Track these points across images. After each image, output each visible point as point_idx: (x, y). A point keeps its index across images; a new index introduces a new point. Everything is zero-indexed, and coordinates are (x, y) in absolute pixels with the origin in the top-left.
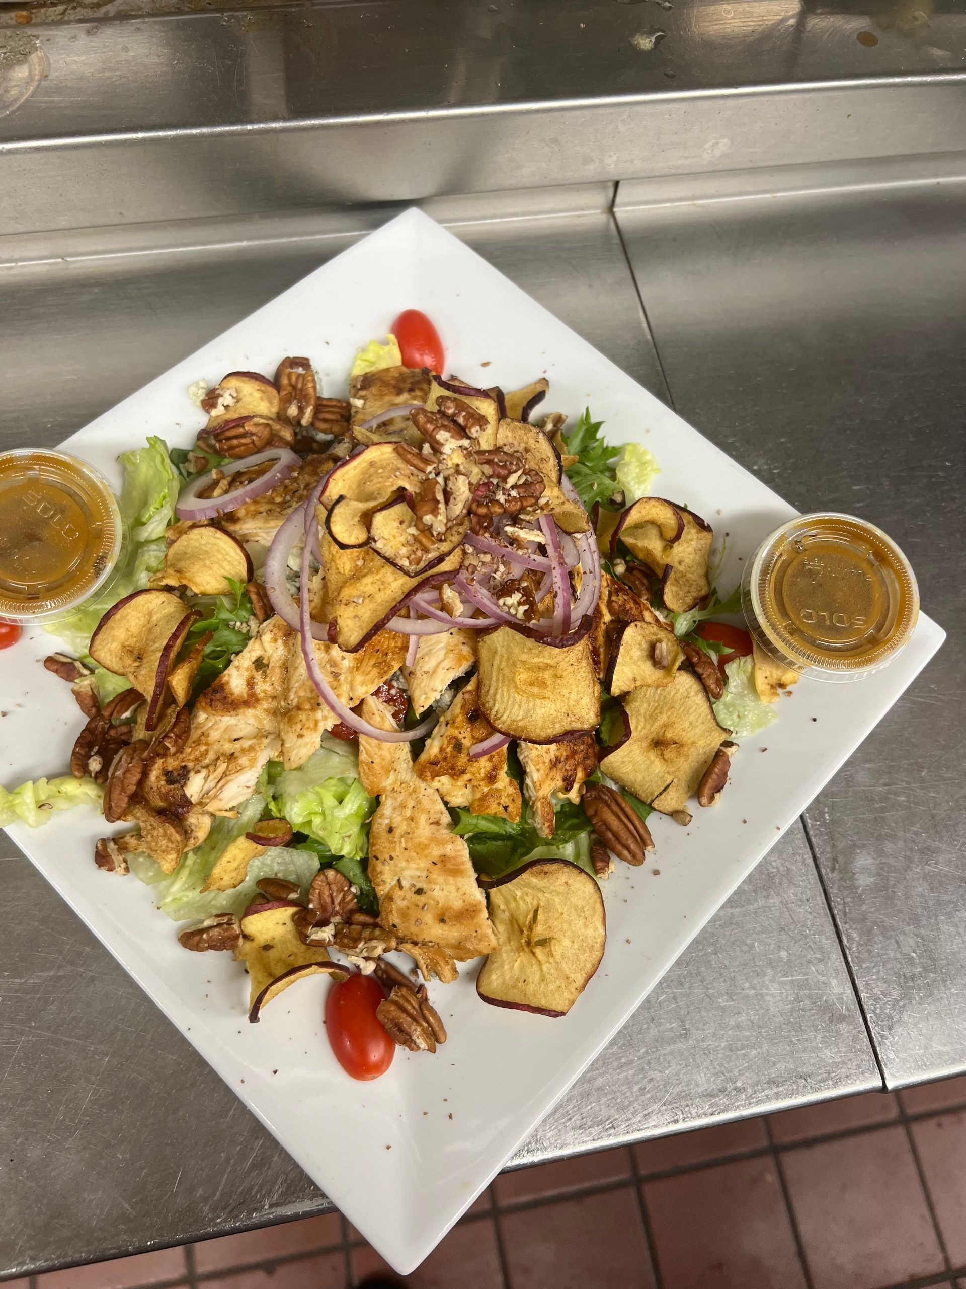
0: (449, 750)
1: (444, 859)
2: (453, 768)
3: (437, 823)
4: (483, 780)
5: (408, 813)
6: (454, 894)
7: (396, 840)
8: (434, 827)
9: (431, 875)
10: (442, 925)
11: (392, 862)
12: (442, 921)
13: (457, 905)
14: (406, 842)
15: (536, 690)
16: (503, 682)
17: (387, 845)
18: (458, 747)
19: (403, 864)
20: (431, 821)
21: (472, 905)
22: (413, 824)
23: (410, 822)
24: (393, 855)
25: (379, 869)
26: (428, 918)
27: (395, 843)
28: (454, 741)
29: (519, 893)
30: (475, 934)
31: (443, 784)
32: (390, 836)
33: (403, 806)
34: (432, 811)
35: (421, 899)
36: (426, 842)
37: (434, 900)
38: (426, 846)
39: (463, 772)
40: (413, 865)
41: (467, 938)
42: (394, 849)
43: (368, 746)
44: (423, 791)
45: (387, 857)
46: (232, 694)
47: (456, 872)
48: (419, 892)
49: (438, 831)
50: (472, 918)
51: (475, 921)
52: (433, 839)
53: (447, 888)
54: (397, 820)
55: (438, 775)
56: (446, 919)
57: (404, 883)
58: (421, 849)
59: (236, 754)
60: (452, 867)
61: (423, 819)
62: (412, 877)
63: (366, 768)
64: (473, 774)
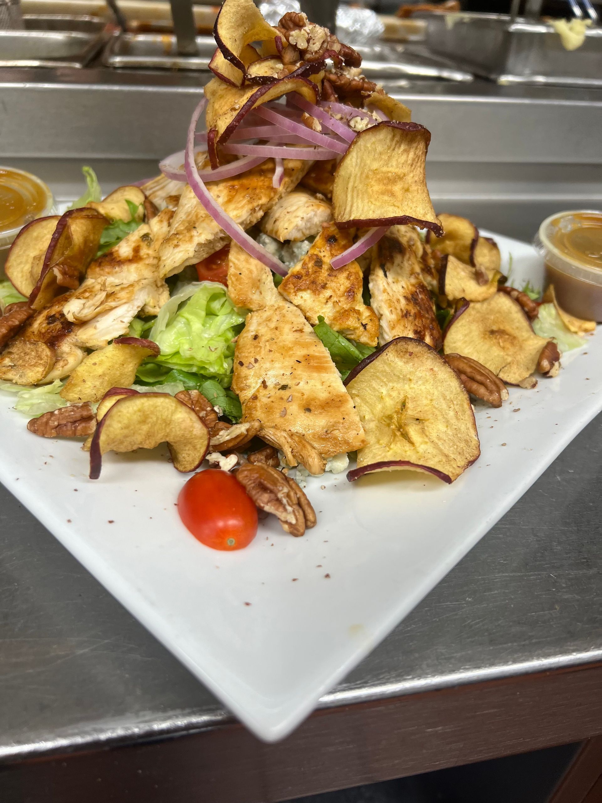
0: (310, 265)
1: (308, 358)
2: (313, 282)
3: (301, 331)
4: (343, 295)
5: (273, 325)
6: (319, 386)
7: (261, 345)
8: (297, 335)
9: (295, 372)
10: (307, 414)
11: (257, 365)
12: (308, 410)
13: (323, 395)
14: (270, 345)
15: (386, 198)
16: (358, 196)
17: (252, 350)
18: (319, 263)
19: (268, 365)
20: (294, 330)
21: (338, 396)
22: (277, 332)
23: (275, 331)
24: (258, 357)
25: (243, 375)
26: (294, 408)
27: (261, 347)
28: (315, 257)
29: (384, 391)
30: (342, 421)
31: (305, 300)
32: (255, 342)
33: (269, 320)
34: (295, 323)
35: (285, 394)
36: (290, 345)
37: (298, 392)
38: (290, 349)
39: (324, 287)
40: (277, 365)
41: (334, 426)
42: (259, 352)
43: (236, 262)
44: (286, 309)
45: (253, 360)
46: (119, 257)
47: (320, 368)
48: (284, 387)
49: (301, 336)
50: (339, 407)
51: (342, 409)
52: (297, 343)
53: (312, 382)
54: (263, 330)
55: (299, 290)
56: (312, 408)
57: (268, 383)
58: (285, 351)
59: (115, 292)
60: (315, 365)
61: (286, 329)
62: (276, 376)
63: (234, 279)
64: (334, 291)
